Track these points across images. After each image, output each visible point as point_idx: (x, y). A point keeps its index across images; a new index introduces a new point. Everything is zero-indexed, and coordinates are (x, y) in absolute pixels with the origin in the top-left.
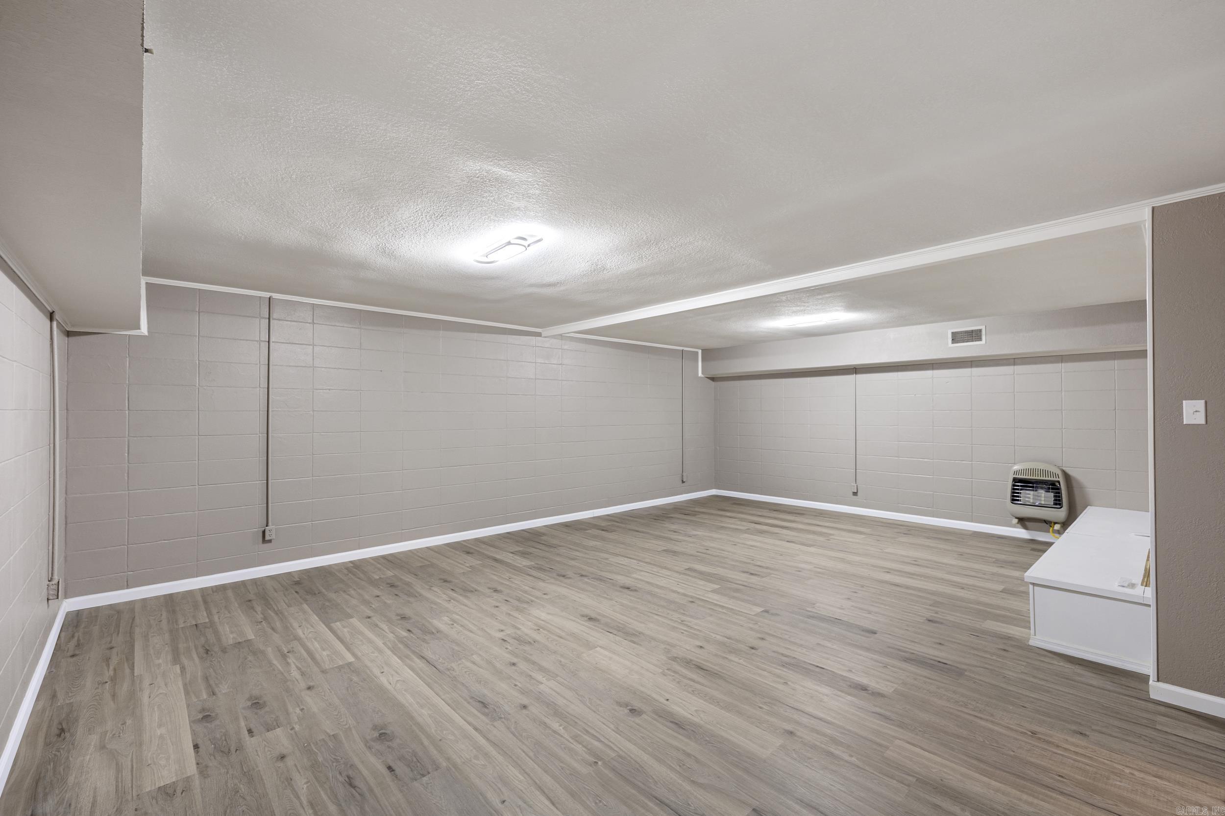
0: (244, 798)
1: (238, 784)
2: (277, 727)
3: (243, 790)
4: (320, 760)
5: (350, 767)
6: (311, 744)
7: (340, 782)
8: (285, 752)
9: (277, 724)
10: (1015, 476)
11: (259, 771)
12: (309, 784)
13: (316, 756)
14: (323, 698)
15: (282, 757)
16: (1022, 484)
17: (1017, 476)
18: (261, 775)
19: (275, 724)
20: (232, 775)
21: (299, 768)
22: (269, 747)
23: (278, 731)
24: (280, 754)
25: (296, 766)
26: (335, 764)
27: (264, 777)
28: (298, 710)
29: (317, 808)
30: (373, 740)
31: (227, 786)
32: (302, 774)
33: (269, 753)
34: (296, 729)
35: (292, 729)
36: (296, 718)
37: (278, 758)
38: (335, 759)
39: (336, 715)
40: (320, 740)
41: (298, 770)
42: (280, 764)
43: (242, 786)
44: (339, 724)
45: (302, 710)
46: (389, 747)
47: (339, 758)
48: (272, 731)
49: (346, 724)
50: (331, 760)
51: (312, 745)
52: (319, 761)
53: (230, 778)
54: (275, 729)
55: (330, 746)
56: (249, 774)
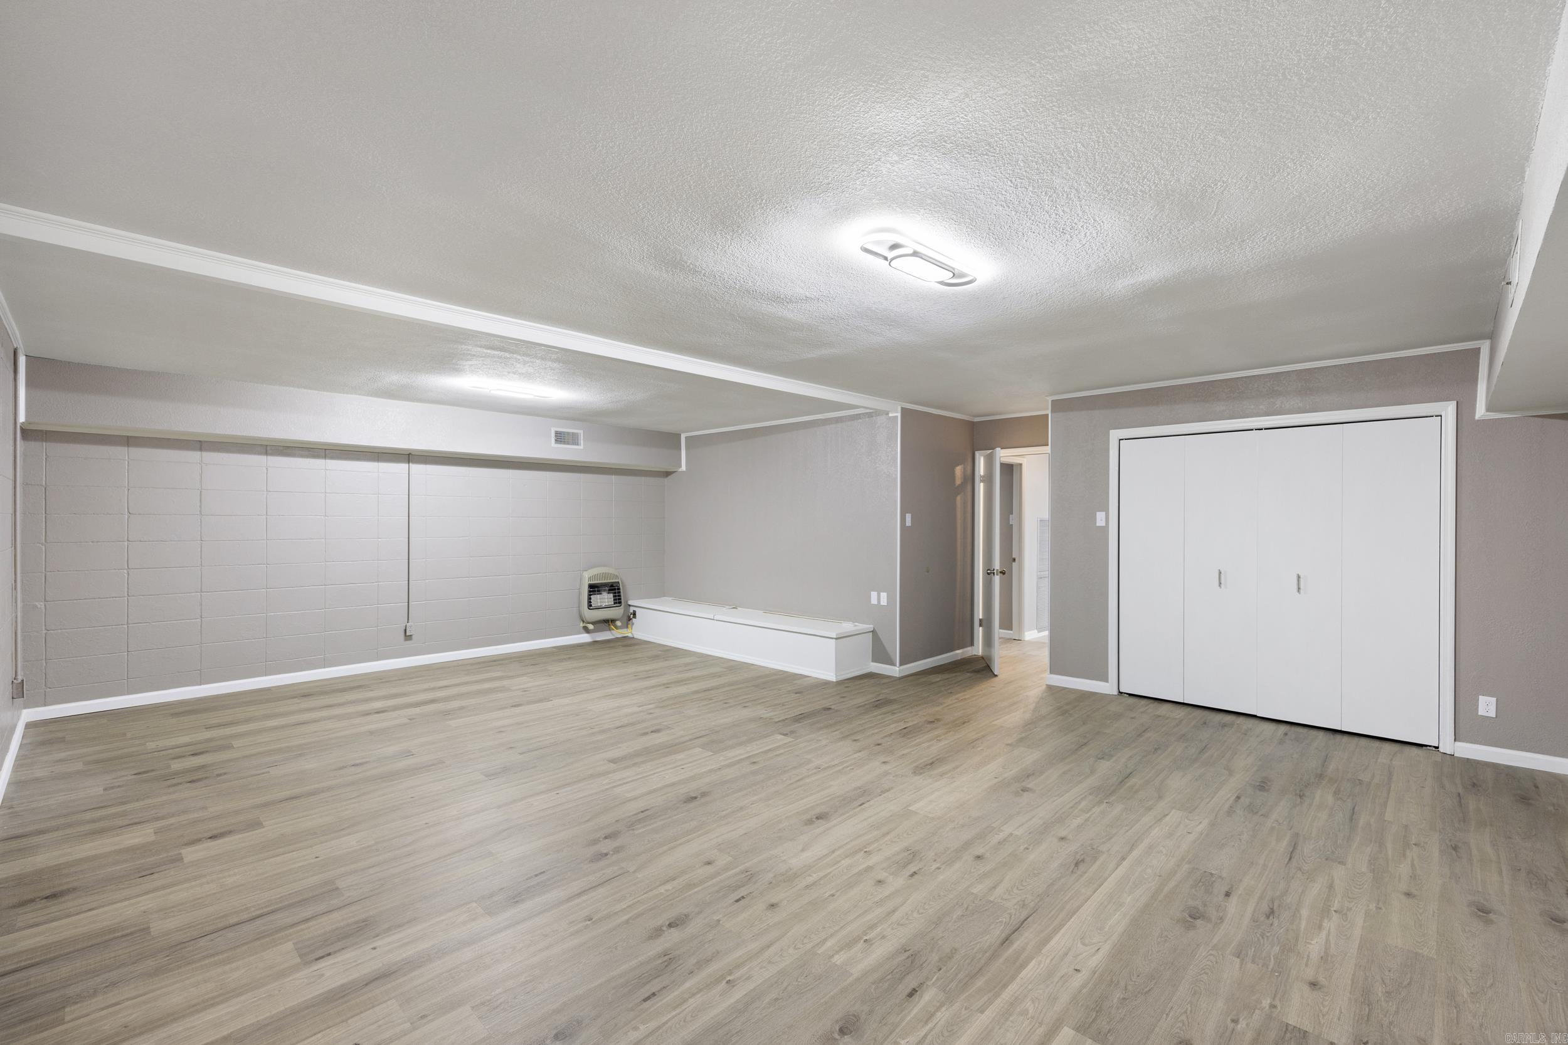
0: (1383, 981)
1: (1383, 999)
2: (1290, 1028)
3: (1380, 989)
4: (1278, 948)
5: (1257, 922)
6: (1270, 970)
7: (1279, 921)
8: (1306, 989)
9: (1285, 1032)
10: (590, 582)
11: (1350, 993)
12: (1308, 941)
13: (1278, 954)
14: (1191, 1011)
15: (1314, 985)
16: (594, 589)
17: (591, 582)
18: (1352, 987)
19: (1288, 1035)
20: (1385, 1016)
21: (1305, 960)
22: (1321, 1011)
23: (1292, 1020)
24: (1313, 990)
25: (1307, 965)
26: (1268, 934)
27: (1350, 982)
28: (1242, 1025)
29: (1318, 922)
30: (1209, 920)
31: (1398, 1008)
32: (1307, 953)
33: (1324, 1003)
34: (1269, 1002)
35: (1273, 1006)
36: (1255, 1017)
37: (1320, 988)
38: (1263, 938)
39: (1207, 974)
40: (1258, 965)
41: (1308, 960)
42: (1322, 979)
43: (1380, 994)
44: (1216, 962)
45: (1235, 1021)
46: (1205, 905)
47: (1258, 935)
48: (1301, 1027)
49: (1211, 955)
50: (1268, 939)
51: (1270, 967)
52: (1280, 948)
53: (1390, 1015)
54: (1294, 1027)
55: (1254, 951)
56: (1365, 999)
